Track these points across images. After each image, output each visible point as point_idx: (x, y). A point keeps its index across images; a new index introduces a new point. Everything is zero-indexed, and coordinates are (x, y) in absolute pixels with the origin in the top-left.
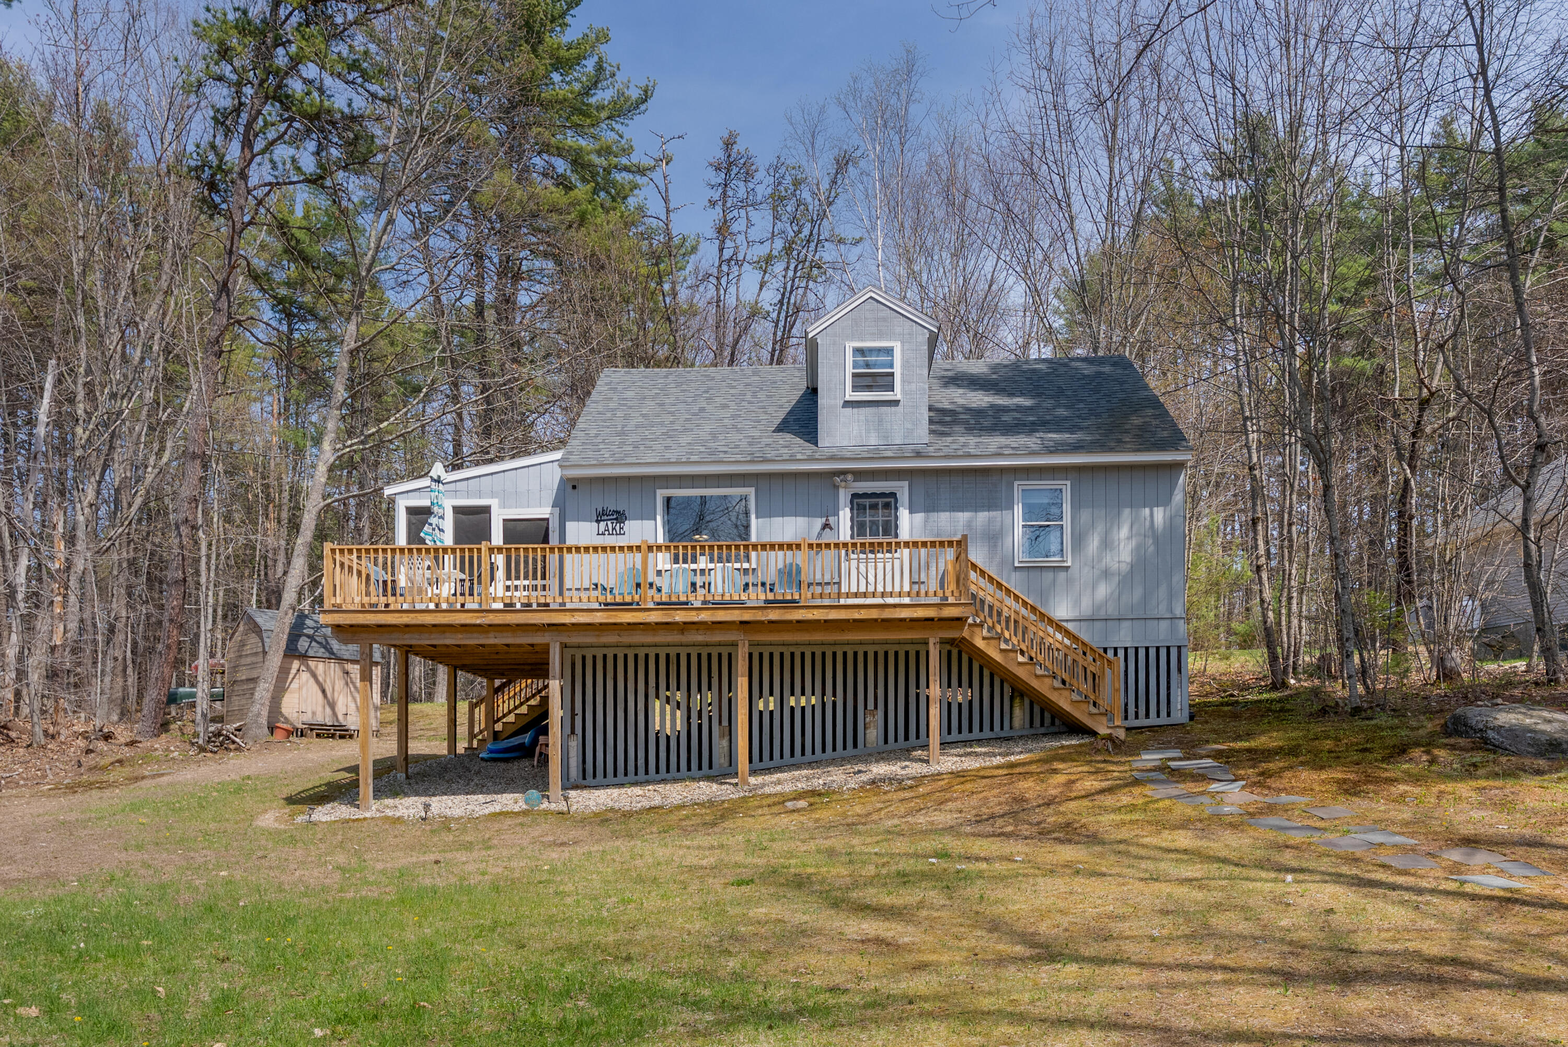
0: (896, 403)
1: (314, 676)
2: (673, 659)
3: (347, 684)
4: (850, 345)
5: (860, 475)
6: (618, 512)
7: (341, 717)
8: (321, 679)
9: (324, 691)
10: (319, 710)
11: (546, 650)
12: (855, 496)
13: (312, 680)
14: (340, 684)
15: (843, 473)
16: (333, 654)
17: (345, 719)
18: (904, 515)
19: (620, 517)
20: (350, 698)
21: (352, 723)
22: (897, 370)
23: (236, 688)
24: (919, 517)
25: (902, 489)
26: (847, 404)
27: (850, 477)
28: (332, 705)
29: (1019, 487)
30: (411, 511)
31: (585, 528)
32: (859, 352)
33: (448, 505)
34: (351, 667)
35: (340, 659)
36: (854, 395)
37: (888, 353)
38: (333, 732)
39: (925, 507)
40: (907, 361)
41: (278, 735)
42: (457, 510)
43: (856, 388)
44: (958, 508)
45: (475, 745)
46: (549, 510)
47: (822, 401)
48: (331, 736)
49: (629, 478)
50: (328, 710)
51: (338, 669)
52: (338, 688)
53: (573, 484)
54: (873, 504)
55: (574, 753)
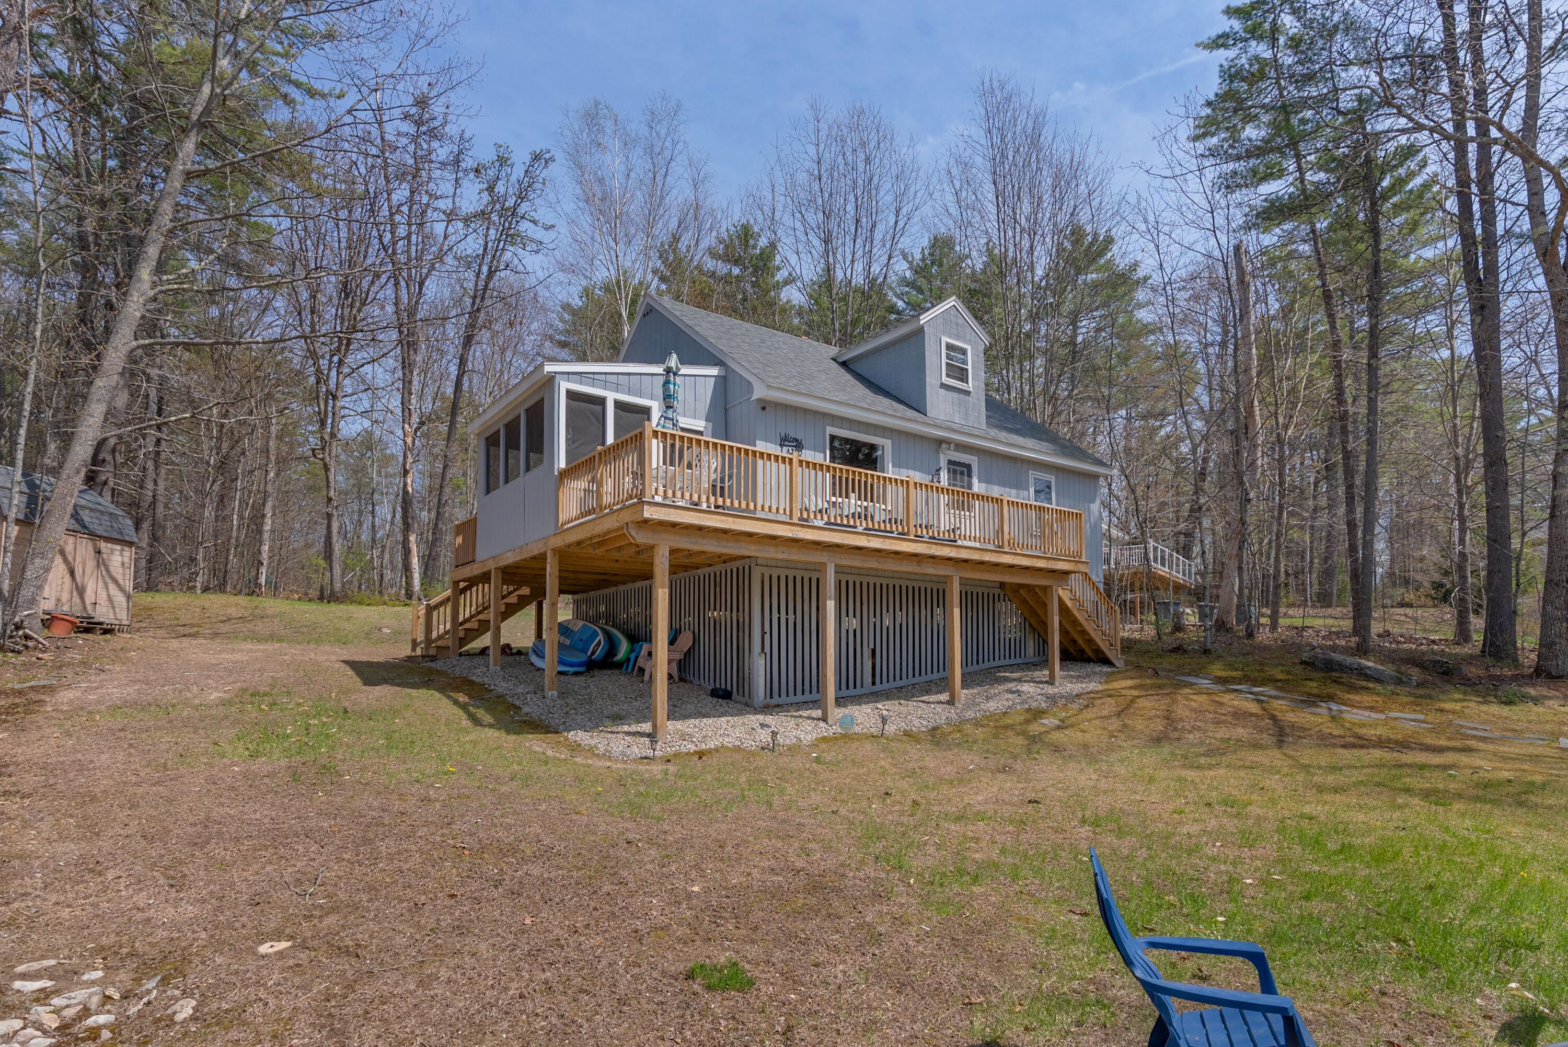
0: (967, 393)
1: (63, 553)
3: (98, 566)
4: (945, 339)
5: (956, 446)
6: (797, 440)
7: (89, 608)
8: (70, 558)
9: (72, 573)
10: (65, 597)
12: (950, 462)
13: (60, 559)
14: (91, 564)
15: (948, 442)
16: (84, 527)
17: (95, 610)
18: (975, 481)
19: (798, 443)
20: (101, 584)
21: (103, 614)
22: (970, 367)
24: (983, 482)
25: (972, 460)
26: (943, 386)
27: (952, 447)
28: (81, 591)
29: (1033, 474)
30: (571, 395)
31: (772, 448)
32: (950, 347)
33: (611, 397)
34: (103, 545)
35: (93, 536)
36: (946, 380)
37: (964, 352)
38: (88, 627)
39: (986, 479)
40: (973, 362)
41: (59, 630)
42: (618, 405)
43: (948, 375)
44: (1002, 484)
45: (432, 652)
46: (703, 423)
47: (928, 379)
48: (87, 630)
49: (806, 411)
50: (76, 599)
51: (90, 546)
52: (88, 570)
53: (764, 405)
54: (960, 470)
55: (762, 672)
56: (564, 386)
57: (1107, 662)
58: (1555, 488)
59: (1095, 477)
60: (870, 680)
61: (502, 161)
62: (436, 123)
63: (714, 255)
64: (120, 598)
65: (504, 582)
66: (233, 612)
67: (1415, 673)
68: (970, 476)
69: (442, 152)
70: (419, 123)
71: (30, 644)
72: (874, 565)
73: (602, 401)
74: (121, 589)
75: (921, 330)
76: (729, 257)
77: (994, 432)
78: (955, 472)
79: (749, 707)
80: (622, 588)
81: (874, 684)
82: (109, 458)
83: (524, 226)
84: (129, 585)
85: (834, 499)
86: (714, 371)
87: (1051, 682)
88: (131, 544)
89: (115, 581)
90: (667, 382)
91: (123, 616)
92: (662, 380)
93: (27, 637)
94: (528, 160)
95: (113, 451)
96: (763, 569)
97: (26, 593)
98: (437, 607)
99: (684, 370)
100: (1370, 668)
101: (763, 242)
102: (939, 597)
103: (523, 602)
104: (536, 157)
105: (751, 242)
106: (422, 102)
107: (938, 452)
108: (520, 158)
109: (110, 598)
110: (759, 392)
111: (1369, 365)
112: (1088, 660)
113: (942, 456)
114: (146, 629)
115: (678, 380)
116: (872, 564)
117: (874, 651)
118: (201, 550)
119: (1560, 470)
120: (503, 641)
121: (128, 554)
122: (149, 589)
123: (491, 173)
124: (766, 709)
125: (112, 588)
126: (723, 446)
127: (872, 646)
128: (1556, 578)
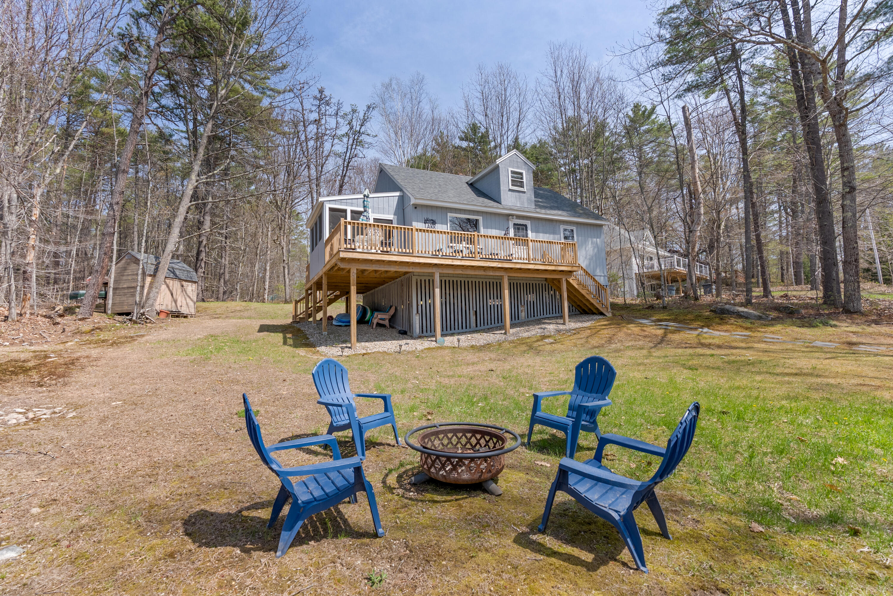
0: (524, 192)
1: (168, 287)
2: (455, 282)
3: (182, 291)
4: (510, 169)
5: (519, 217)
6: (433, 220)
7: (178, 308)
8: (171, 288)
9: (172, 295)
10: (170, 303)
11: (432, 275)
12: (515, 224)
13: (167, 289)
14: (179, 291)
15: (512, 215)
16: (177, 276)
17: (181, 308)
18: (529, 232)
19: (434, 222)
20: (183, 299)
21: (184, 310)
22: (524, 180)
23: (118, 292)
24: (534, 234)
25: (528, 223)
26: (510, 190)
27: (515, 217)
28: (176, 302)
29: (562, 227)
30: (331, 210)
31: (421, 225)
32: (513, 172)
33: (349, 209)
34: (184, 283)
35: (180, 280)
36: (511, 187)
37: (521, 174)
38: (177, 315)
39: (536, 231)
40: (527, 178)
41: (162, 316)
42: (352, 212)
43: (512, 185)
44: (545, 232)
45: (298, 320)
46: (392, 216)
47: (501, 188)
48: (177, 317)
49: (437, 207)
50: (174, 304)
51: (179, 284)
52: (178, 293)
53: (416, 206)
54: (520, 228)
55: (418, 322)
56: (327, 206)
57: (602, 314)
58: (843, 213)
59: (601, 226)
60: (475, 325)
61: (354, 111)
62: (327, 99)
63: (461, 139)
64: (191, 304)
65: (329, 289)
66: (238, 308)
67: (773, 314)
68: (527, 230)
69: (331, 110)
70: (320, 99)
71: (148, 321)
72: (461, 272)
73: (345, 211)
74: (192, 300)
75: (498, 166)
76: (465, 138)
77: (538, 210)
78: (518, 229)
79: (412, 338)
80: (376, 289)
81: (477, 326)
82: (203, 249)
83: (363, 137)
84: (195, 299)
85: (451, 245)
86: (398, 194)
87: (564, 324)
88: (195, 282)
89: (190, 297)
90: (364, 201)
91: (193, 311)
92: (362, 200)
93: (147, 319)
94: (365, 109)
95: (205, 246)
96: (417, 277)
97: (150, 302)
98: (299, 301)
99: (371, 196)
100: (743, 312)
101: (483, 130)
102: (499, 286)
103: (336, 298)
104: (369, 107)
105: (478, 130)
106: (321, 91)
107: (508, 220)
108: (362, 110)
109: (187, 304)
110: (413, 201)
111: (743, 158)
112: (593, 314)
113: (510, 222)
114: (202, 316)
115: (369, 199)
116: (459, 272)
117: (476, 312)
118: (239, 285)
119: (845, 203)
120: (328, 315)
121: (194, 286)
122: (203, 300)
123: (350, 117)
124: (420, 337)
125: (188, 299)
126: (382, 226)
127: (475, 309)
128: (849, 260)
